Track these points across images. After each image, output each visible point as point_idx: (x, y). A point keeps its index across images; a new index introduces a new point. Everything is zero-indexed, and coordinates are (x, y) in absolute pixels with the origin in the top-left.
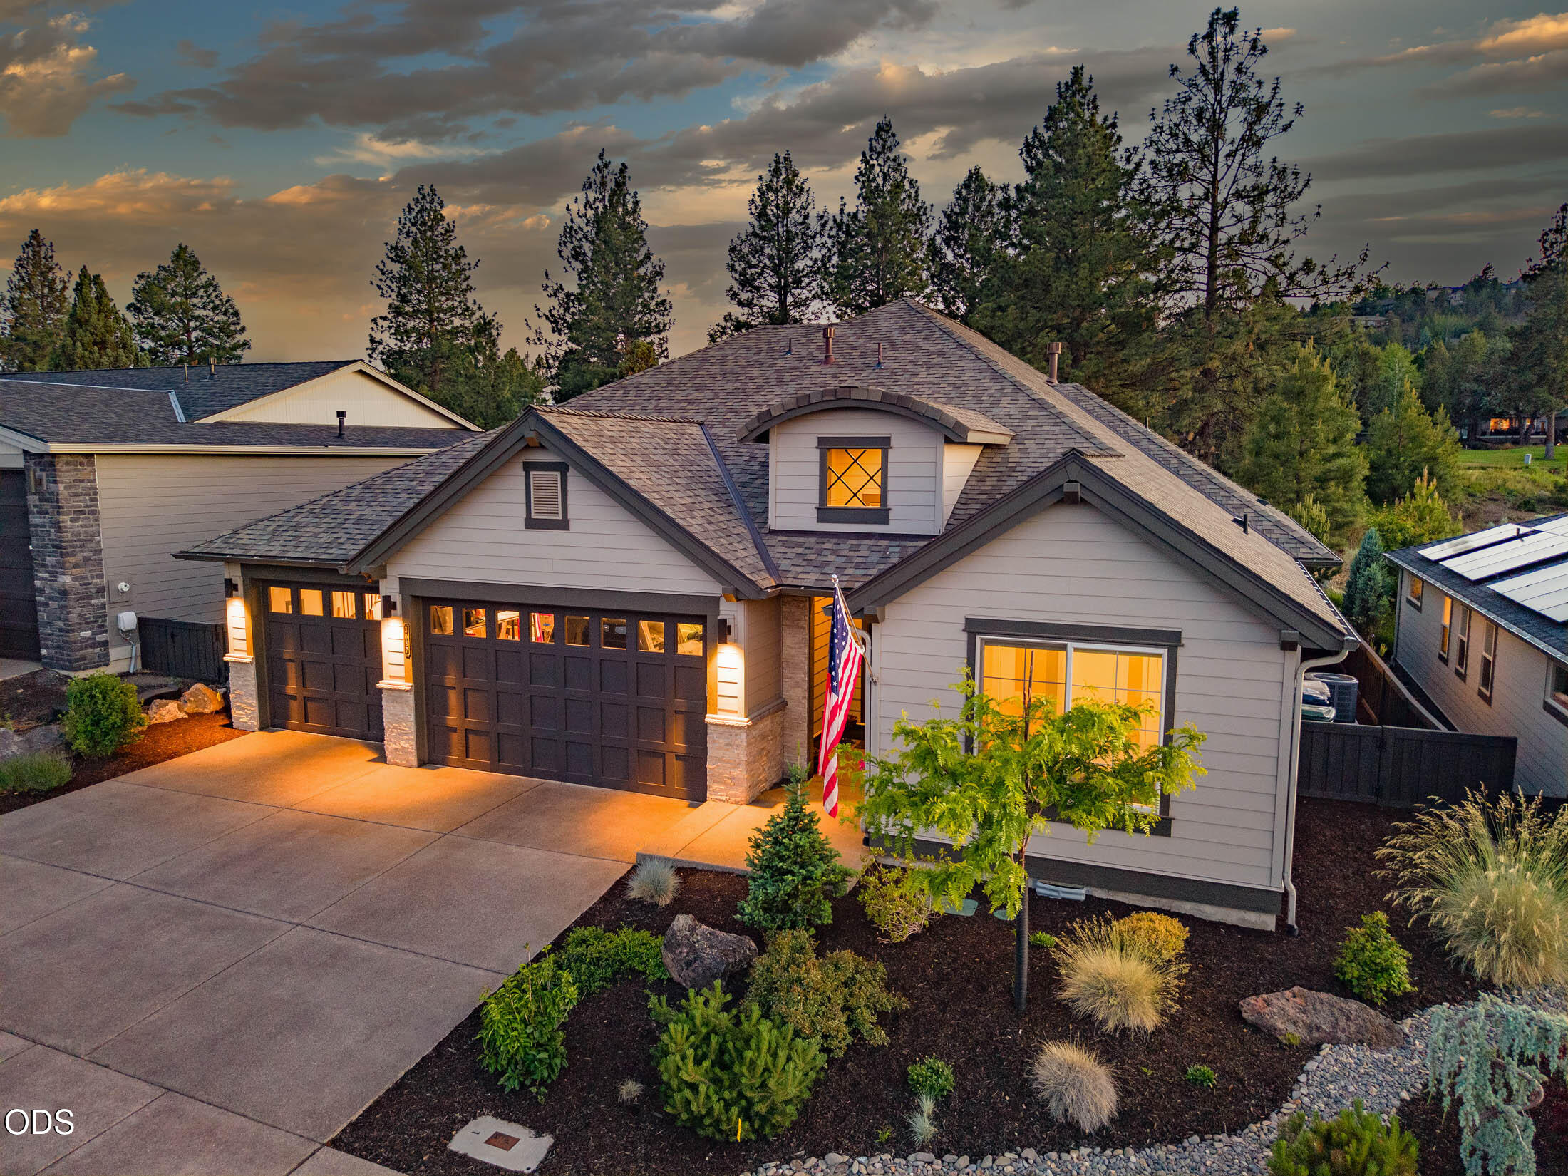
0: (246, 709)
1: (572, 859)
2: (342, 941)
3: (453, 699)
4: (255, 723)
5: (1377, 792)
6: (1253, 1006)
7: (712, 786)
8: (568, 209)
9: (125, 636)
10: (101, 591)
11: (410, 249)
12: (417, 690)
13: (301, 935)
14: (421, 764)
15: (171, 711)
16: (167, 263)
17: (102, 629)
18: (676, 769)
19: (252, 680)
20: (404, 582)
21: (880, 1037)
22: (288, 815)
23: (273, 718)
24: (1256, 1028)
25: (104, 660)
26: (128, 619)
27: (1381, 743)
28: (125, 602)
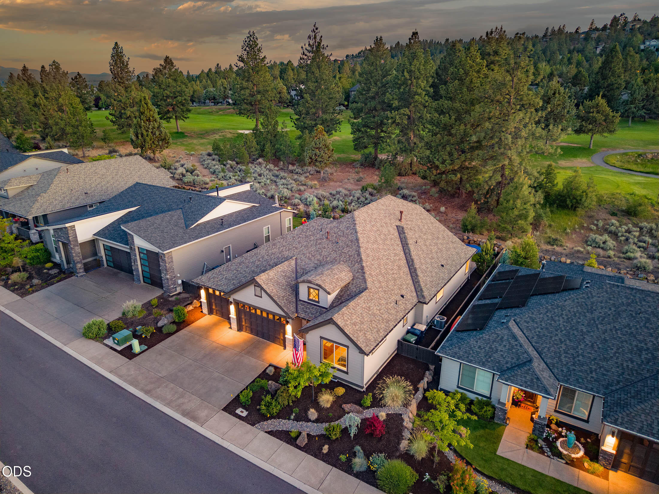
0: (205, 310)
1: (259, 362)
2: (223, 376)
3: (243, 320)
4: (207, 313)
5: (416, 357)
6: (344, 406)
7: (287, 347)
8: (302, 48)
9: (179, 285)
10: (174, 277)
11: (245, 57)
12: (237, 318)
13: (218, 374)
14: (238, 331)
15: (191, 308)
16: (163, 63)
17: (175, 285)
18: (282, 342)
19: (206, 305)
20: (234, 299)
21: (291, 404)
22: (214, 344)
23: (211, 312)
24: (343, 409)
25: (176, 291)
26: (180, 282)
27: (417, 349)
28: (179, 278)
